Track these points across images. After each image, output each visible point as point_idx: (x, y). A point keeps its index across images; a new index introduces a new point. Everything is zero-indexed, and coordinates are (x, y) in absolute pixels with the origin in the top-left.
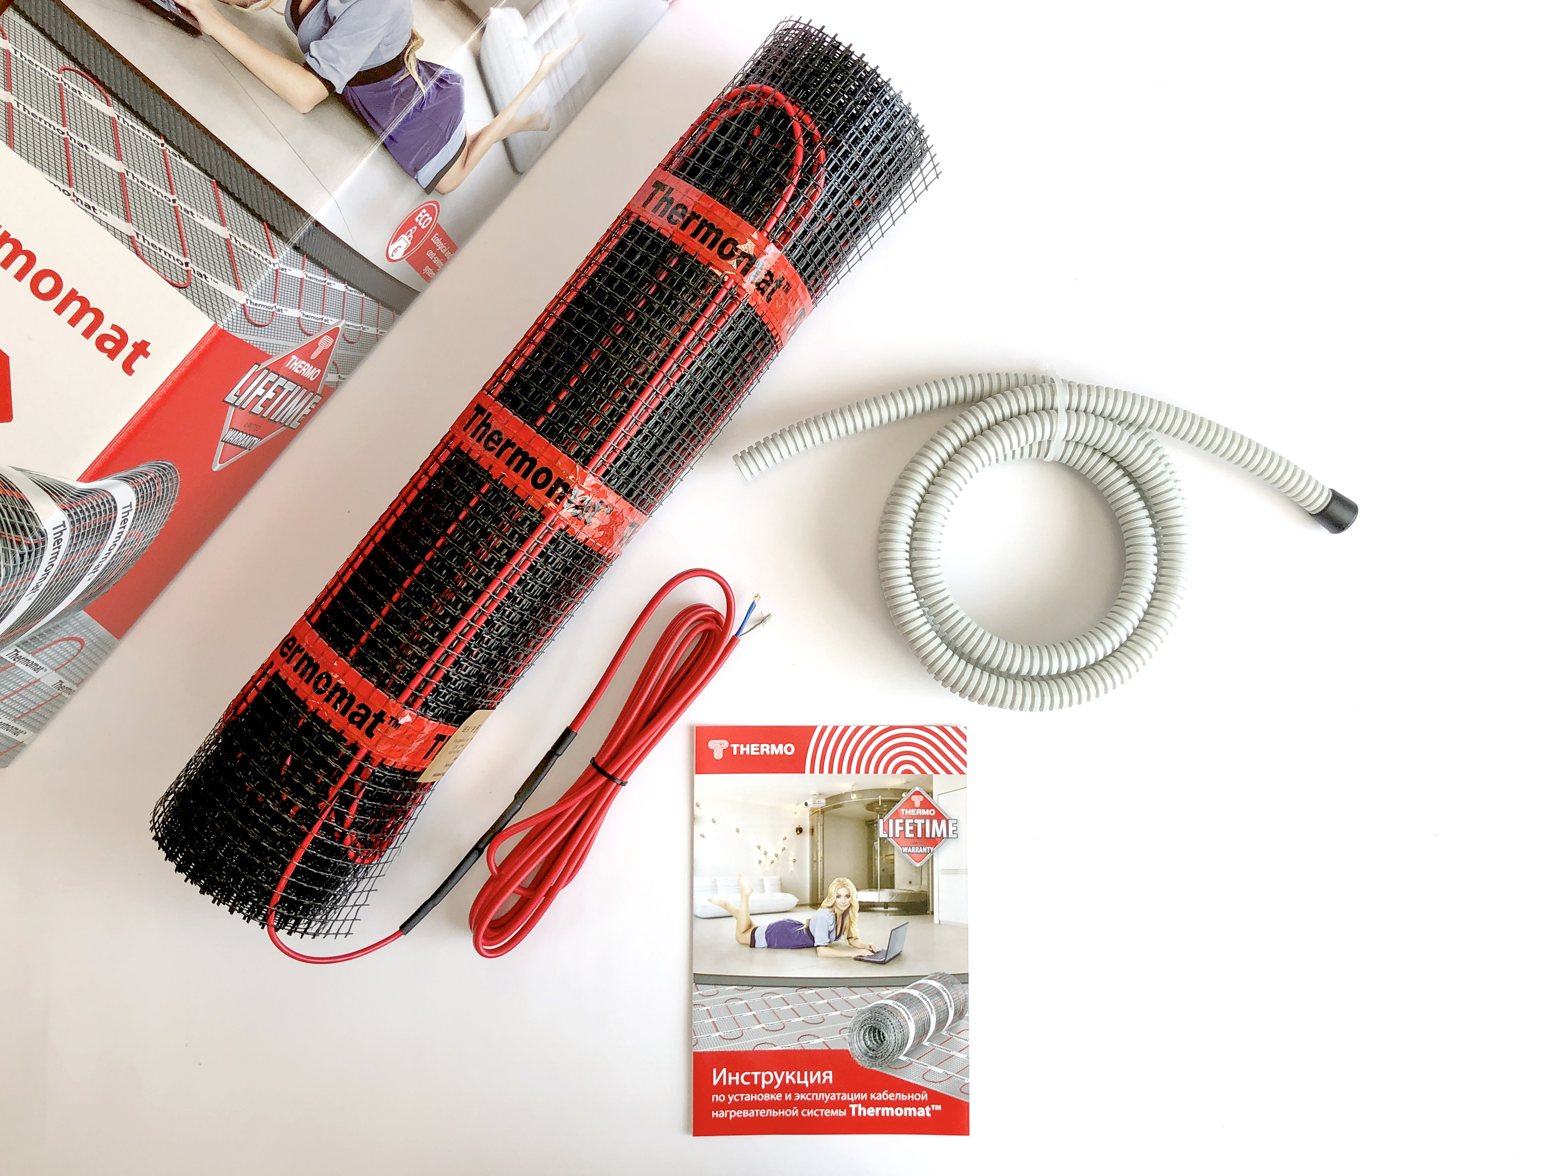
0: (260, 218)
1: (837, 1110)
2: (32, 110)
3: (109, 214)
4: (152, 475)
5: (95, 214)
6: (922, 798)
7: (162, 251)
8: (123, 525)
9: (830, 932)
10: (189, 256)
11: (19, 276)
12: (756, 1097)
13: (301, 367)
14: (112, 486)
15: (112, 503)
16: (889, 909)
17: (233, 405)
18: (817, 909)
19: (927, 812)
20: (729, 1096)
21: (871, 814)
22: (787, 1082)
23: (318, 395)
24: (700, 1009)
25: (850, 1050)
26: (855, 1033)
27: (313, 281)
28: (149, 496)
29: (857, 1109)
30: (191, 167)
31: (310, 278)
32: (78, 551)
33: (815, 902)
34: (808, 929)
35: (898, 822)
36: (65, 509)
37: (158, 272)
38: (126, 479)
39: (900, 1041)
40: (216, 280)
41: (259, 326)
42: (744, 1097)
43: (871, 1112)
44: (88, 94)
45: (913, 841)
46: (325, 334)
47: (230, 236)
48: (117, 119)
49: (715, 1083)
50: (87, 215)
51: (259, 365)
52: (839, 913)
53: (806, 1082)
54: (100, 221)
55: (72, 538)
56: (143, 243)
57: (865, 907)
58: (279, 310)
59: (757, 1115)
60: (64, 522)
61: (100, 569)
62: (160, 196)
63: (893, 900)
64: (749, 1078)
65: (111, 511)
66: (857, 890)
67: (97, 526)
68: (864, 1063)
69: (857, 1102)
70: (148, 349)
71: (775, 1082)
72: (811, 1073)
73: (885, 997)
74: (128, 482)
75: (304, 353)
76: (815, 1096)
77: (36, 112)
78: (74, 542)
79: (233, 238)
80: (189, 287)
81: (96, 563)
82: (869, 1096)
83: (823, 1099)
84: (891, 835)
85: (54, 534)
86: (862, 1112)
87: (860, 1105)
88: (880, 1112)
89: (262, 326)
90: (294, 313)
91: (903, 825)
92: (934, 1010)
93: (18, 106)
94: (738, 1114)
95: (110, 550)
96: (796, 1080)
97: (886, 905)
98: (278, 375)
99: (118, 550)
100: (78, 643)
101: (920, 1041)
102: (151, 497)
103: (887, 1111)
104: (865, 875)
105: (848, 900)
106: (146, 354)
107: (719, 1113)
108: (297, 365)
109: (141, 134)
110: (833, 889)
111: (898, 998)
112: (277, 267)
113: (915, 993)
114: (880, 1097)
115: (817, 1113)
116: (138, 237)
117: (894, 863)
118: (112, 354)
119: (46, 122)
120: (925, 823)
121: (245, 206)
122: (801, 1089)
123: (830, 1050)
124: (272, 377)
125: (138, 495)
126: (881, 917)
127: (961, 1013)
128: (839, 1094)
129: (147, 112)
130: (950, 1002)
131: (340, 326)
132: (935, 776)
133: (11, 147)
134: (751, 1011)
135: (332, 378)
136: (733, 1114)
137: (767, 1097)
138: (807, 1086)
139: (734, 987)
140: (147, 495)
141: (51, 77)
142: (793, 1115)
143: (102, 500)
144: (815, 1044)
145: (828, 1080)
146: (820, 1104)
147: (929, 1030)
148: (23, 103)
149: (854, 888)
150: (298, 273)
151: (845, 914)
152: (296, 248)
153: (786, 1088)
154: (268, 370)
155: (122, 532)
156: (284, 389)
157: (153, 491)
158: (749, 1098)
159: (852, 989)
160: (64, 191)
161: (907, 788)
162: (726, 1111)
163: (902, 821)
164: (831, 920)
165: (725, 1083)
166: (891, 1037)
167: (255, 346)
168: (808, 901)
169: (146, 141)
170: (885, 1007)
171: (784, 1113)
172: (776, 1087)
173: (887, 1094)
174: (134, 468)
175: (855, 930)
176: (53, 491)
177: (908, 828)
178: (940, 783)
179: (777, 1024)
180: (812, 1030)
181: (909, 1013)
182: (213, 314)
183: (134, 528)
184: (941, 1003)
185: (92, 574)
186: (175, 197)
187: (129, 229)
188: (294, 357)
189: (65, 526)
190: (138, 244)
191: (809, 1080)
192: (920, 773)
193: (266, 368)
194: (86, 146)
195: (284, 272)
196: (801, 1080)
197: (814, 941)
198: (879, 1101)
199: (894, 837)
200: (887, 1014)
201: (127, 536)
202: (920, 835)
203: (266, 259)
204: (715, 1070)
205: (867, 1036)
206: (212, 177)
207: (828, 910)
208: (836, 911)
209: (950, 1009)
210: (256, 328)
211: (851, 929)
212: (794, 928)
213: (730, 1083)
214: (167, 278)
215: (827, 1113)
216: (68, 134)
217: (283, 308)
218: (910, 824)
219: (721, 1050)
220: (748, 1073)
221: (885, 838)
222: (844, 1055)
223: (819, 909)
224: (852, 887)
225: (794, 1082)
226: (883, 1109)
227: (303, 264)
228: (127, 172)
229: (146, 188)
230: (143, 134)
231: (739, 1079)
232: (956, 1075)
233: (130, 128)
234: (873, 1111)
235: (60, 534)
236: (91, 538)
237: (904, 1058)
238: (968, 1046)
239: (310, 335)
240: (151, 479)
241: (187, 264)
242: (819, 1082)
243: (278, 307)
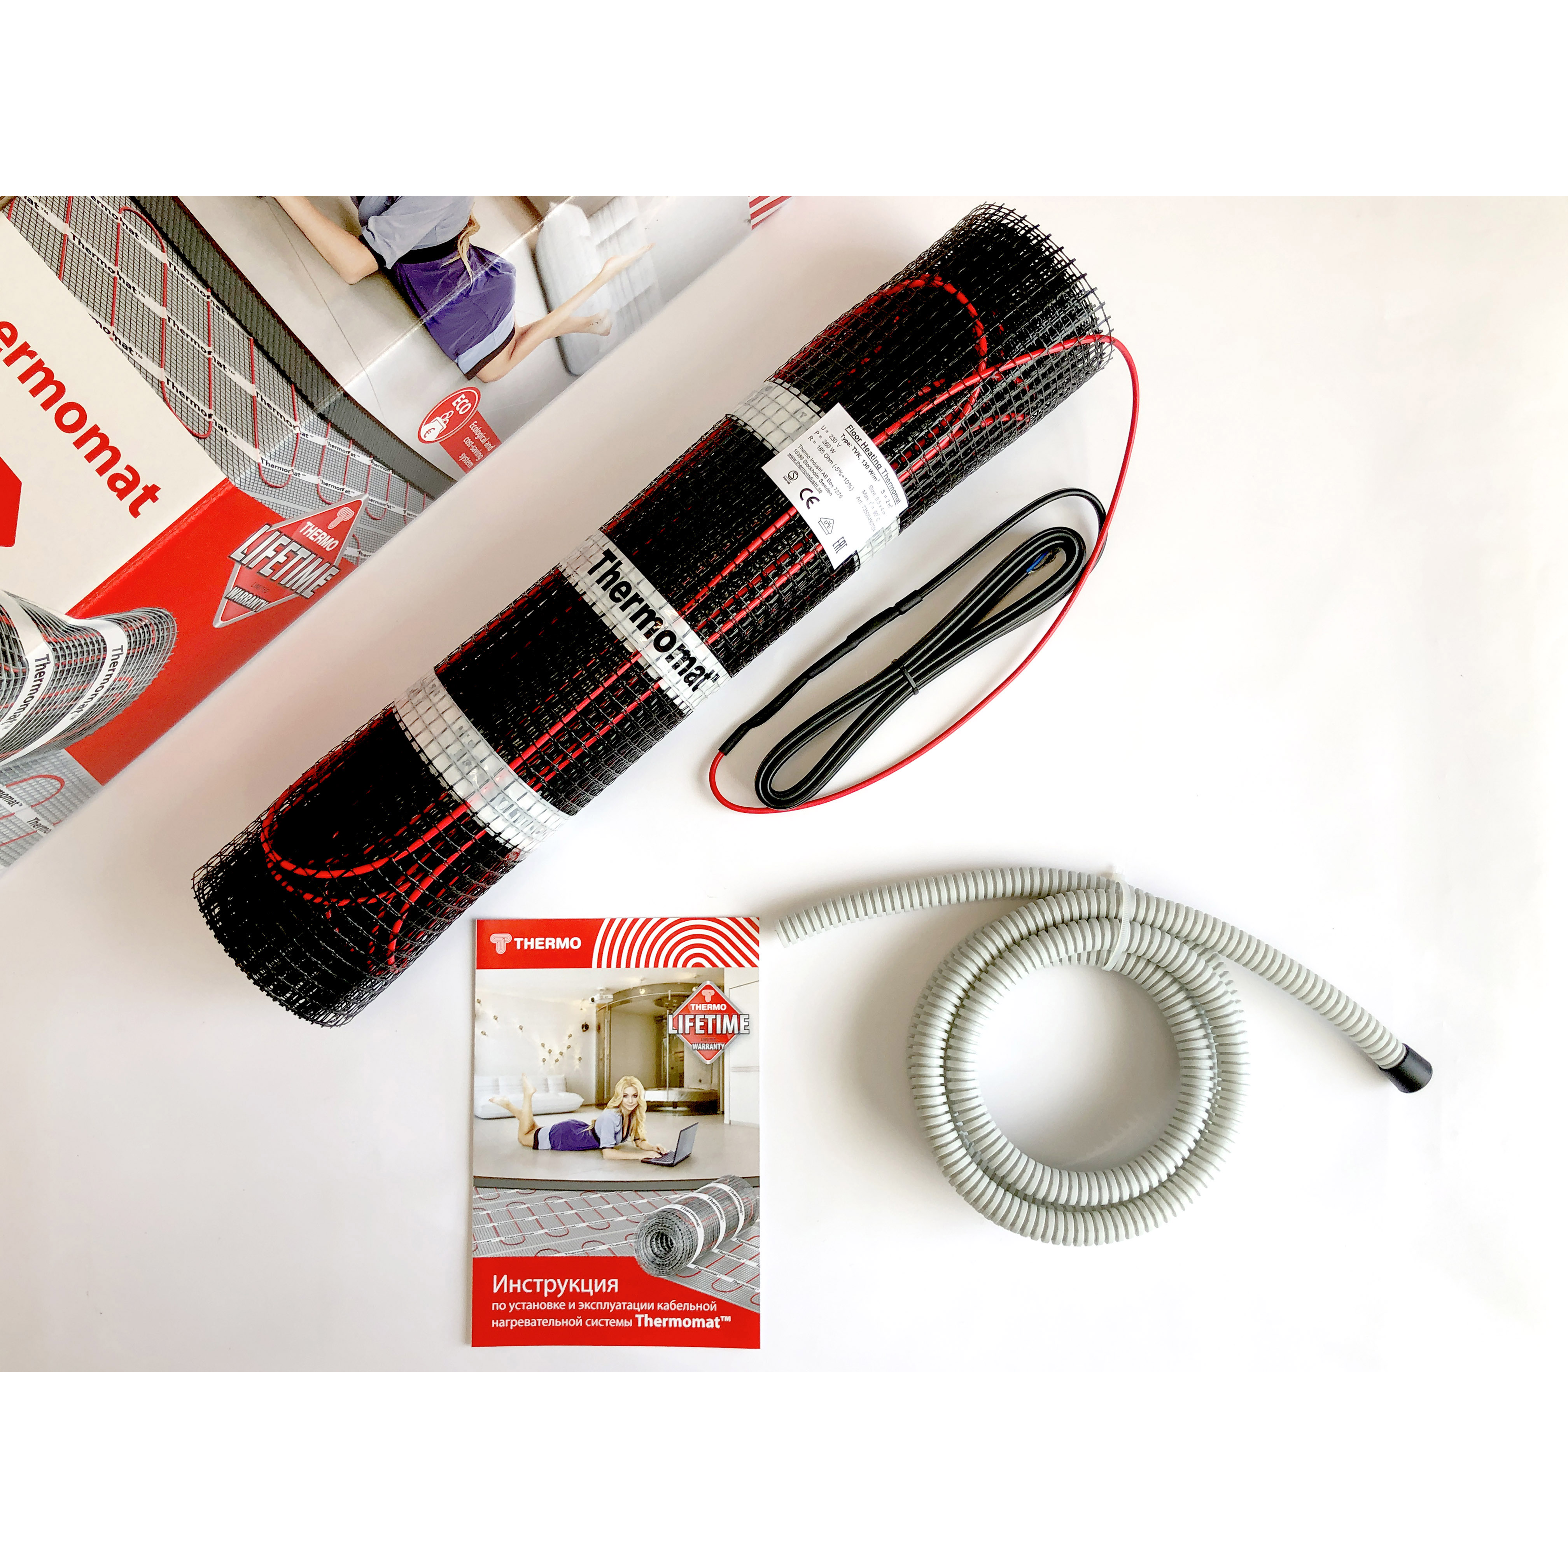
0: (289, 380)
1: (622, 1320)
2: (87, 245)
3: (144, 357)
4: (147, 621)
5: (130, 355)
6: (713, 993)
7: (189, 400)
8: (112, 668)
9: (616, 1134)
10: (213, 408)
11: (46, 405)
12: (538, 1306)
13: (317, 535)
14: (102, 626)
15: (102, 644)
16: (678, 1109)
17: (240, 562)
18: (603, 1109)
19: (718, 1007)
20: (510, 1304)
21: (660, 1010)
22: (571, 1290)
23: (335, 566)
24: (480, 1214)
25: (636, 1257)
26: (642, 1239)
27: (336, 450)
28: (142, 642)
29: (643, 1319)
30: (233, 322)
31: (333, 446)
32: (61, 686)
33: (600, 1102)
34: (593, 1130)
35: (688, 1017)
36: (49, 643)
37: (181, 420)
38: (119, 622)
39: (688, 1248)
40: (235, 435)
41: (273, 487)
42: (526, 1305)
43: (658, 1322)
44: (144, 238)
45: (703, 1037)
46: (346, 505)
47: (257, 393)
48: (168, 265)
49: (496, 1290)
50: (123, 355)
51: (271, 526)
52: (626, 1113)
53: (590, 1290)
54: (135, 363)
55: (56, 673)
56: (172, 390)
57: (654, 1107)
58: (296, 474)
59: (539, 1325)
60: (48, 655)
61: (85, 709)
62: (196, 346)
63: (682, 1099)
64: (529, 1286)
65: (100, 652)
66: (645, 1089)
67: (84, 664)
68: (651, 1270)
69: (643, 1312)
70: (157, 494)
71: (558, 1290)
72: (596, 1281)
73: (673, 1201)
74: (120, 624)
75: (322, 521)
76: (599, 1305)
77: (90, 248)
78: (58, 677)
79: (259, 396)
80: (208, 439)
81: (81, 702)
82: (656, 1306)
83: (608, 1308)
84: (681, 1031)
85: (37, 666)
86: (649, 1322)
87: (646, 1315)
88: (667, 1322)
89: (276, 487)
90: (313, 479)
91: (693, 1020)
92: (723, 1216)
93: (74, 239)
94: (518, 1323)
95: (96, 691)
96: (580, 1288)
97: (675, 1105)
98: (292, 540)
99: (106, 693)
100: (57, 782)
101: (710, 1248)
102: (144, 644)
103: (675, 1322)
104: (653, 1073)
105: (635, 1100)
106: (155, 499)
107: (499, 1322)
108: (312, 532)
109: (189, 283)
110: (619, 1088)
111: (686, 1203)
112: (297, 431)
113: (705, 1197)
114: (668, 1307)
115: (602, 1323)
116: (168, 384)
117: (683, 1060)
118: (122, 494)
119: (98, 259)
120: (716, 1019)
121: (276, 366)
122: (586, 1297)
123: (615, 1257)
124: (284, 540)
125: (130, 639)
126: (670, 1118)
127: (752, 1218)
128: (624, 1304)
129: (198, 263)
130: (741, 1207)
131: (362, 500)
132: (726, 969)
133: (59, 277)
134: (534, 1215)
135: (350, 551)
136: (514, 1323)
137: (549, 1306)
138: (592, 1294)
139: (516, 1190)
140: (140, 641)
141: (111, 216)
142: (577, 1325)
143: (91, 639)
144: (600, 1250)
145: (613, 1289)
146: (606, 1314)
147: (718, 1237)
148: (79, 237)
149: (642, 1087)
150: (320, 440)
151: (632, 1114)
152: (322, 416)
153: (569, 1296)
154: (281, 532)
155: (111, 675)
156: (297, 555)
157: (146, 637)
158: (531, 1306)
159: (639, 1193)
160: (104, 328)
161: (698, 982)
162: (507, 1321)
163: (692, 1017)
164: (618, 1121)
165: (505, 1291)
166: (679, 1244)
167: (267, 506)
168: (593, 1100)
169: (193, 290)
170: (673, 1212)
171: (567, 1322)
172: (559, 1296)
173: (674, 1304)
174: (129, 611)
175: (643, 1132)
176: (43, 622)
177: (699, 1024)
178: (732, 977)
179: (560, 1229)
180: (597, 1235)
181: (697, 1218)
182: (226, 468)
183: (125, 672)
184: (731, 1208)
185: (76, 713)
186: (211, 349)
187: (160, 374)
188: (309, 524)
189: (48, 660)
190: (166, 390)
191: (593, 1288)
192: (711, 967)
193: (278, 530)
194: (134, 288)
195: (305, 438)
196: (585, 1289)
197: (599, 1144)
198: (666, 1311)
199: (684, 1034)
200: (674, 1219)
201: (116, 679)
202: (710, 1031)
203: (287, 421)
204: (495, 1277)
205: (654, 1243)
206: (250, 334)
207: (614, 1110)
208: (623, 1111)
209: (740, 1215)
210: (270, 489)
211: (639, 1131)
212: (581, 1129)
213: (511, 1291)
214: (188, 427)
215: (611, 1323)
216: (118, 274)
217: (301, 473)
218: (701, 1020)
219: (502, 1256)
220: (531, 1280)
221: (675, 1035)
222: (631, 1262)
223: (605, 1110)
224: (639, 1086)
225: (578, 1290)
226: (671, 1320)
227: (327, 432)
228: (169, 318)
229: (185, 337)
230: (191, 284)
231: (520, 1286)
232: (747, 1285)
233: (180, 276)
234: (660, 1322)
235: (42, 667)
236: (77, 676)
237: (693, 1266)
238: (759, 1254)
239: (329, 504)
240: (146, 625)
241: (210, 416)
242: (604, 1290)
243: (295, 471)
